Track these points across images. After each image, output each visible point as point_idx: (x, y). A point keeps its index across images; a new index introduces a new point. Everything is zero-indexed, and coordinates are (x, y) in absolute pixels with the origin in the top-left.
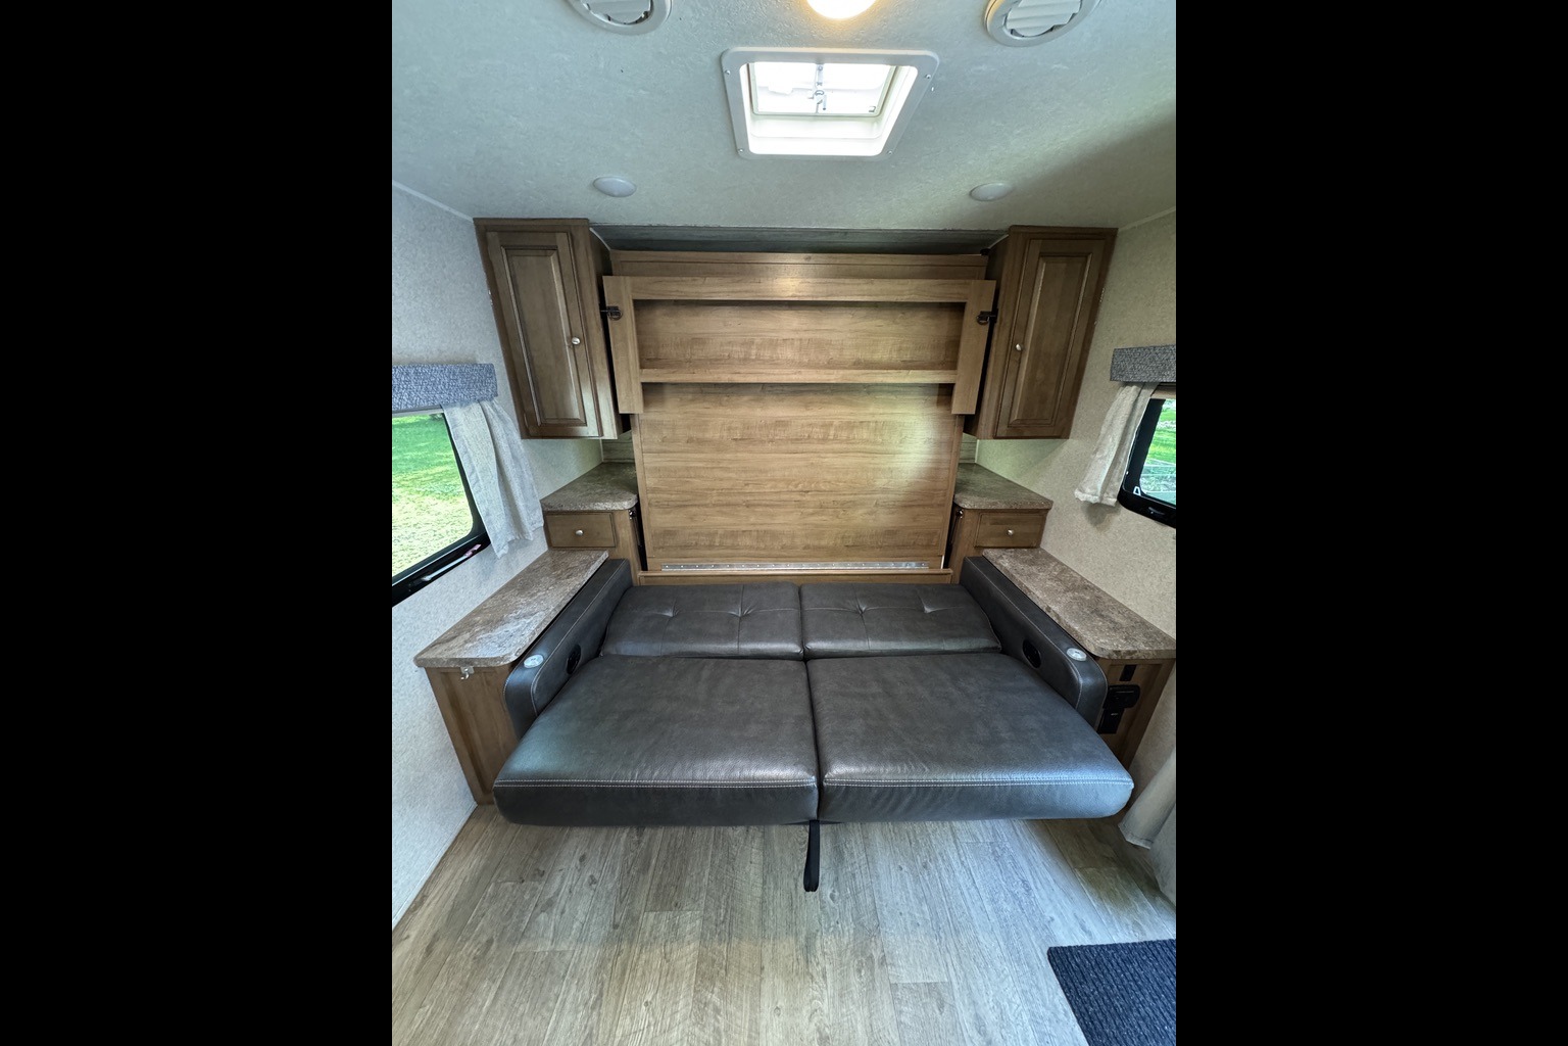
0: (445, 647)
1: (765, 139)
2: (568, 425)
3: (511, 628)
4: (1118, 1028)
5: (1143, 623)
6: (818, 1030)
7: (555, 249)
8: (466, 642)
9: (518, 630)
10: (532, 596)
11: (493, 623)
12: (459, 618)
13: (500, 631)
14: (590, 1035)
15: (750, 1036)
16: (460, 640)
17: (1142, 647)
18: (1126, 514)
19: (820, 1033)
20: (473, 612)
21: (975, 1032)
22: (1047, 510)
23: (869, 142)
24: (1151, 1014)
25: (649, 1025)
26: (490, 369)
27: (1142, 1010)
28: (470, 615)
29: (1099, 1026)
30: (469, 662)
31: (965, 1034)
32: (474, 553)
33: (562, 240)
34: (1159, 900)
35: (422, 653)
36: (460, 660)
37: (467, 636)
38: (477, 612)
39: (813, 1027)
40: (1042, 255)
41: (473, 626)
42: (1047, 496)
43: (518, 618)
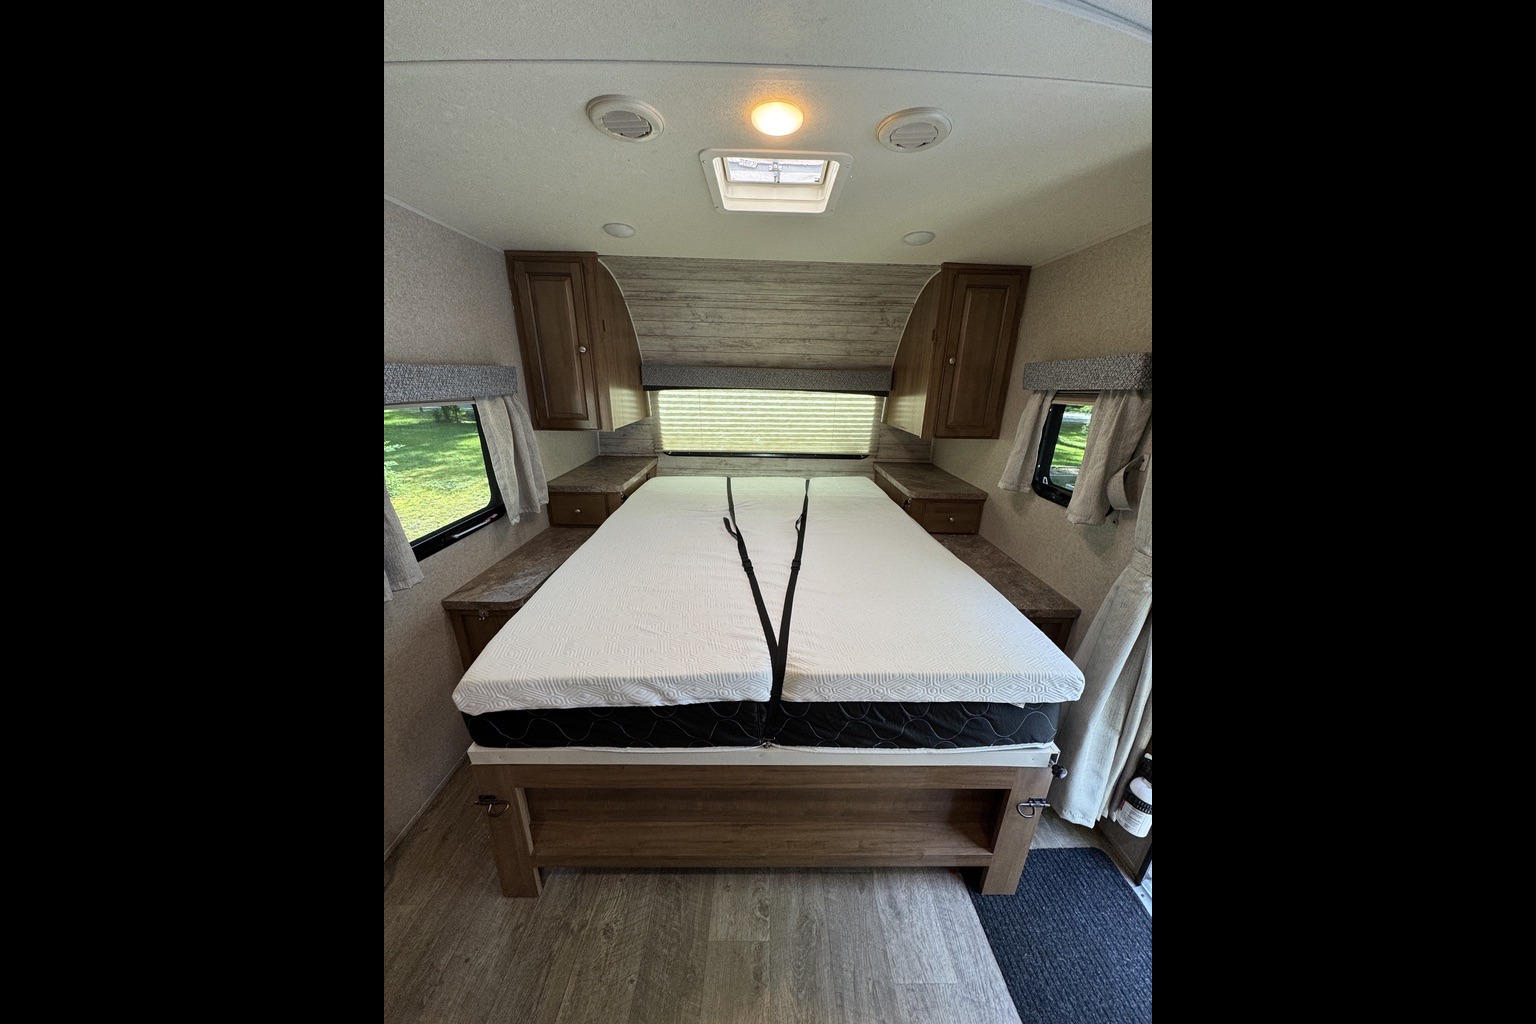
0: (465, 594)
1: (734, 200)
2: (574, 418)
3: (520, 582)
4: (1004, 907)
5: (1050, 590)
6: (760, 902)
7: (569, 275)
8: (483, 591)
9: (526, 584)
10: (537, 560)
11: (505, 579)
12: (476, 574)
13: (510, 584)
14: (576, 899)
15: (704, 904)
16: (479, 590)
17: (1044, 607)
18: (1039, 501)
19: (761, 904)
20: (489, 570)
21: (887, 907)
22: (984, 501)
23: (815, 204)
24: (1034, 899)
25: (623, 895)
26: (512, 370)
27: (1027, 896)
28: (486, 573)
29: (989, 906)
30: (486, 605)
31: (879, 908)
32: (493, 520)
33: (575, 269)
34: (1055, 821)
35: (449, 597)
36: (479, 603)
37: (484, 587)
38: (492, 570)
39: (756, 900)
40: (968, 287)
41: (488, 580)
42: (984, 489)
43: (526, 575)
